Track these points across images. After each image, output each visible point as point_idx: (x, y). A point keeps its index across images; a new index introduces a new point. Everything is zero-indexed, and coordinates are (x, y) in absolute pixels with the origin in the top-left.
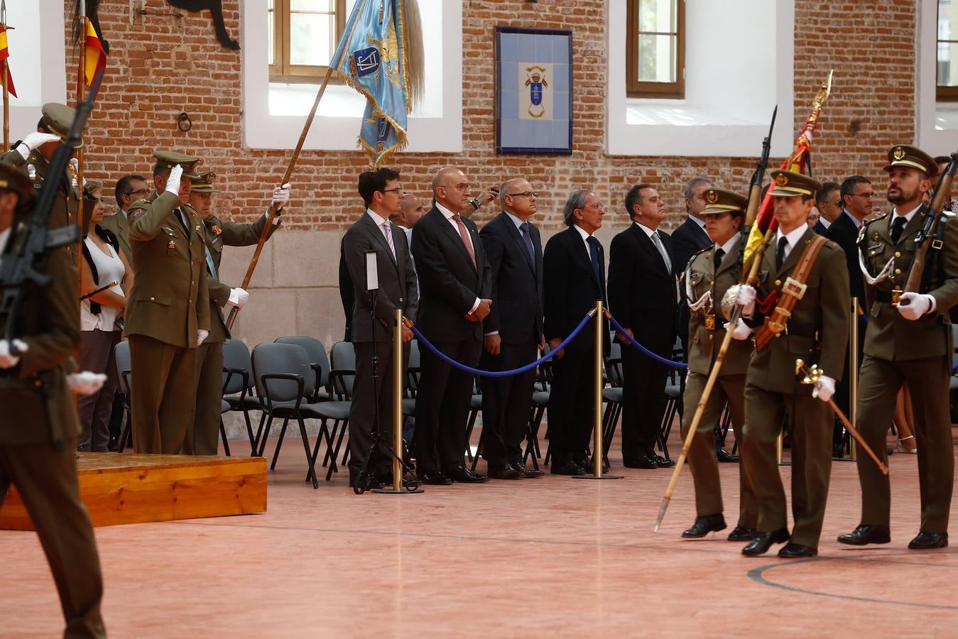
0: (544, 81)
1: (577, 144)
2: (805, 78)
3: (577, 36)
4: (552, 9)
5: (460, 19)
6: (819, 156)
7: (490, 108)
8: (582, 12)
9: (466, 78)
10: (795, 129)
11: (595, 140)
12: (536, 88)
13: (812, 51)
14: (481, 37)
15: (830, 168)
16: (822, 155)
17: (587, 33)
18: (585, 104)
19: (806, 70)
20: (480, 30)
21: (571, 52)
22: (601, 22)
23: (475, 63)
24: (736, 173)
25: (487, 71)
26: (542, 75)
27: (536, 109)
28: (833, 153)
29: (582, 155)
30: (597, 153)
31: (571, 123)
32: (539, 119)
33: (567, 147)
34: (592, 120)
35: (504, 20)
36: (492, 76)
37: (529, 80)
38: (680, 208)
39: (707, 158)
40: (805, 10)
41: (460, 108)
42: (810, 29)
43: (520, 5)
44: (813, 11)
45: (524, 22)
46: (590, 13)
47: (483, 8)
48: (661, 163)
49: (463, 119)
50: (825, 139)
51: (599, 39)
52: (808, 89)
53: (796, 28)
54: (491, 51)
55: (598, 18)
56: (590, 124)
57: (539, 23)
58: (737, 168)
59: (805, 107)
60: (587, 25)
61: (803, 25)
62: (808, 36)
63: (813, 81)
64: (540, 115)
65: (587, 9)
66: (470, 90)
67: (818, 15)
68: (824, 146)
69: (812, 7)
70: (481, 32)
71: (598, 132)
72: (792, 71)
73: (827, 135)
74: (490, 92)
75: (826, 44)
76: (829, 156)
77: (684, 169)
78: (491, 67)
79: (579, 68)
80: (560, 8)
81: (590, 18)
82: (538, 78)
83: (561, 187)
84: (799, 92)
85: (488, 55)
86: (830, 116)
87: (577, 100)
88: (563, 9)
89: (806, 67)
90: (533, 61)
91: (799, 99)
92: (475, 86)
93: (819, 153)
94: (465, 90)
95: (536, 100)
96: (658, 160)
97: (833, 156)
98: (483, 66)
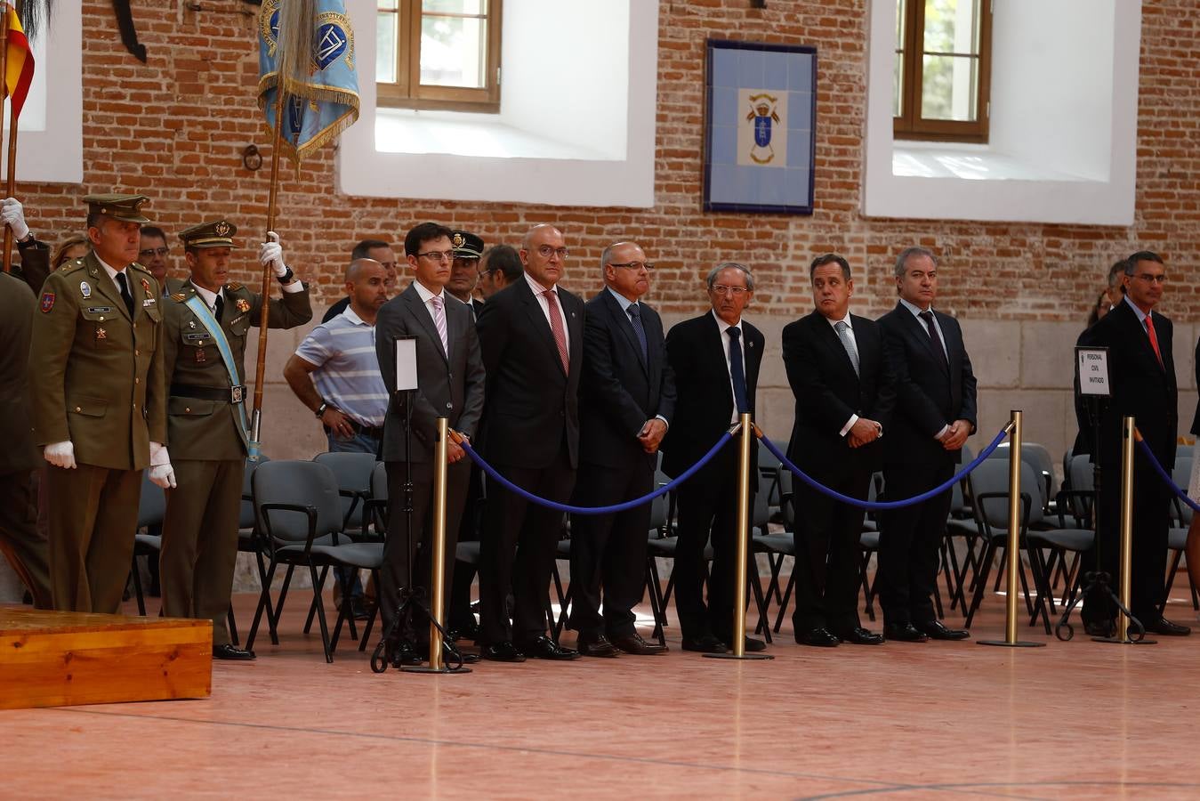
0: (774, 114)
1: (821, 201)
2: (1155, 119)
3: (824, 55)
4: (788, 18)
5: (655, 27)
6: (1173, 225)
7: (696, 148)
8: (832, 23)
9: (662, 107)
10: (1137, 187)
11: (848, 196)
12: (763, 123)
13: (1167, 82)
14: (685, 53)
15: (1188, 241)
16: (1178, 223)
17: (839, 52)
18: (833, 147)
19: (1156, 108)
20: (684, 44)
21: (815, 76)
22: (859, 36)
23: (676, 88)
24: (1050, 244)
25: (693, 99)
26: (771, 106)
27: (762, 153)
28: (1192, 221)
29: (827, 216)
30: (849, 214)
31: (812, 173)
32: (767, 165)
33: (805, 203)
34: (843, 169)
35: (720, 31)
36: (699, 107)
37: (753, 112)
38: (967, 291)
39: (1009, 224)
40: (1157, 27)
41: (652, 148)
42: (1164, 53)
43: (743, 11)
44: (1168, 28)
45: (747, 35)
46: (843, 24)
47: (689, 13)
48: (942, 228)
49: (656, 164)
50: (1182, 202)
51: (857, 59)
52: (1159, 134)
53: (1142, 51)
54: (699, 72)
55: (855, 31)
56: (840, 174)
57: (769, 37)
58: (1053, 238)
59: (1154, 158)
60: (840, 41)
61: (1153, 47)
62: (1160, 62)
63: (1166, 123)
64: (768, 161)
65: (840, 18)
66: (668, 125)
67: (1175, 33)
68: (1181, 211)
69: (1167, 23)
70: (687, 46)
71: (852, 184)
72: (1135, 108)
73: (1185, 197)
74: (696, 127)
75: (1187, 74)
76: (1187, 225)
77: (975, 238)
78: (699, 94)
79: (827, 98)
80: (801, 17)
81: (845, 30)
82: (766, 110)
83: (795, 257)
84: (1145, 138)
85: (695, 77)
86: (1190, 171)
87: (822, 141)
88: (805, 19)
89: (1157, 104)
90: (761, 88)
91: (1144, 147)
92: (674, 119)
93: (1173, 221)
94: (660, 124)
95: (763, 139)
96: (939, 226)
97: (1194, 225)
98: (687, 92)
